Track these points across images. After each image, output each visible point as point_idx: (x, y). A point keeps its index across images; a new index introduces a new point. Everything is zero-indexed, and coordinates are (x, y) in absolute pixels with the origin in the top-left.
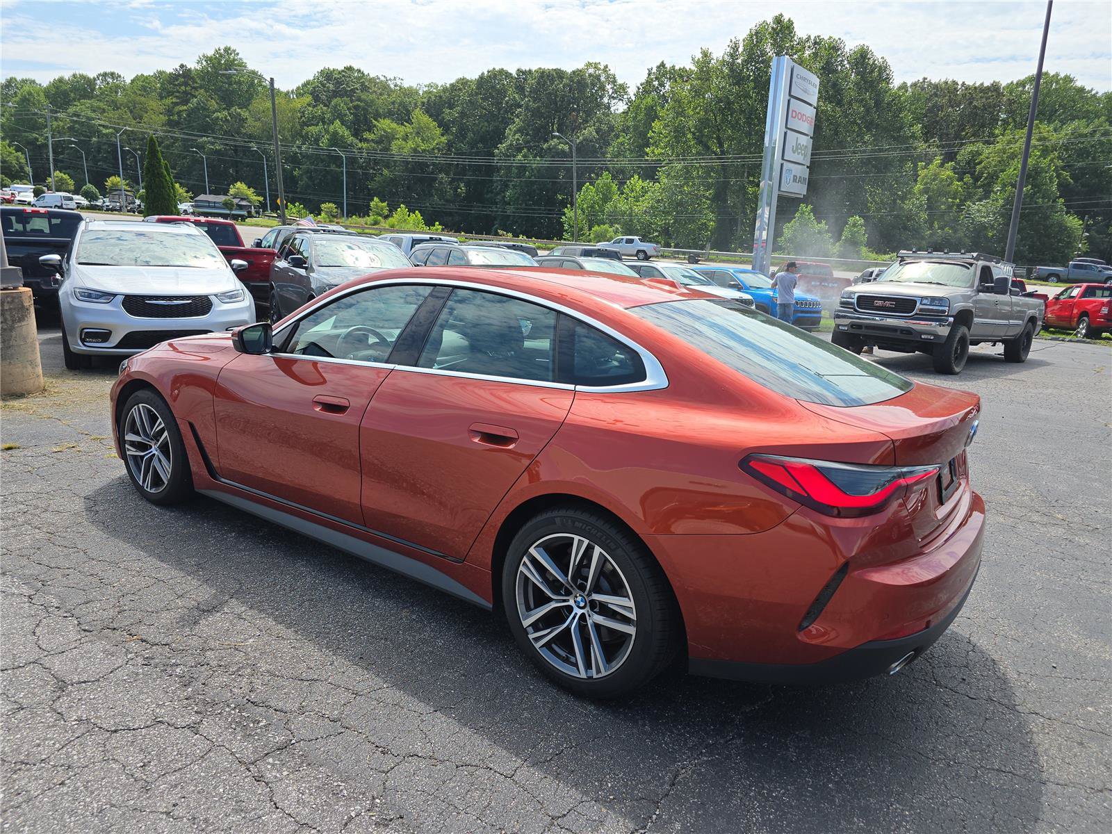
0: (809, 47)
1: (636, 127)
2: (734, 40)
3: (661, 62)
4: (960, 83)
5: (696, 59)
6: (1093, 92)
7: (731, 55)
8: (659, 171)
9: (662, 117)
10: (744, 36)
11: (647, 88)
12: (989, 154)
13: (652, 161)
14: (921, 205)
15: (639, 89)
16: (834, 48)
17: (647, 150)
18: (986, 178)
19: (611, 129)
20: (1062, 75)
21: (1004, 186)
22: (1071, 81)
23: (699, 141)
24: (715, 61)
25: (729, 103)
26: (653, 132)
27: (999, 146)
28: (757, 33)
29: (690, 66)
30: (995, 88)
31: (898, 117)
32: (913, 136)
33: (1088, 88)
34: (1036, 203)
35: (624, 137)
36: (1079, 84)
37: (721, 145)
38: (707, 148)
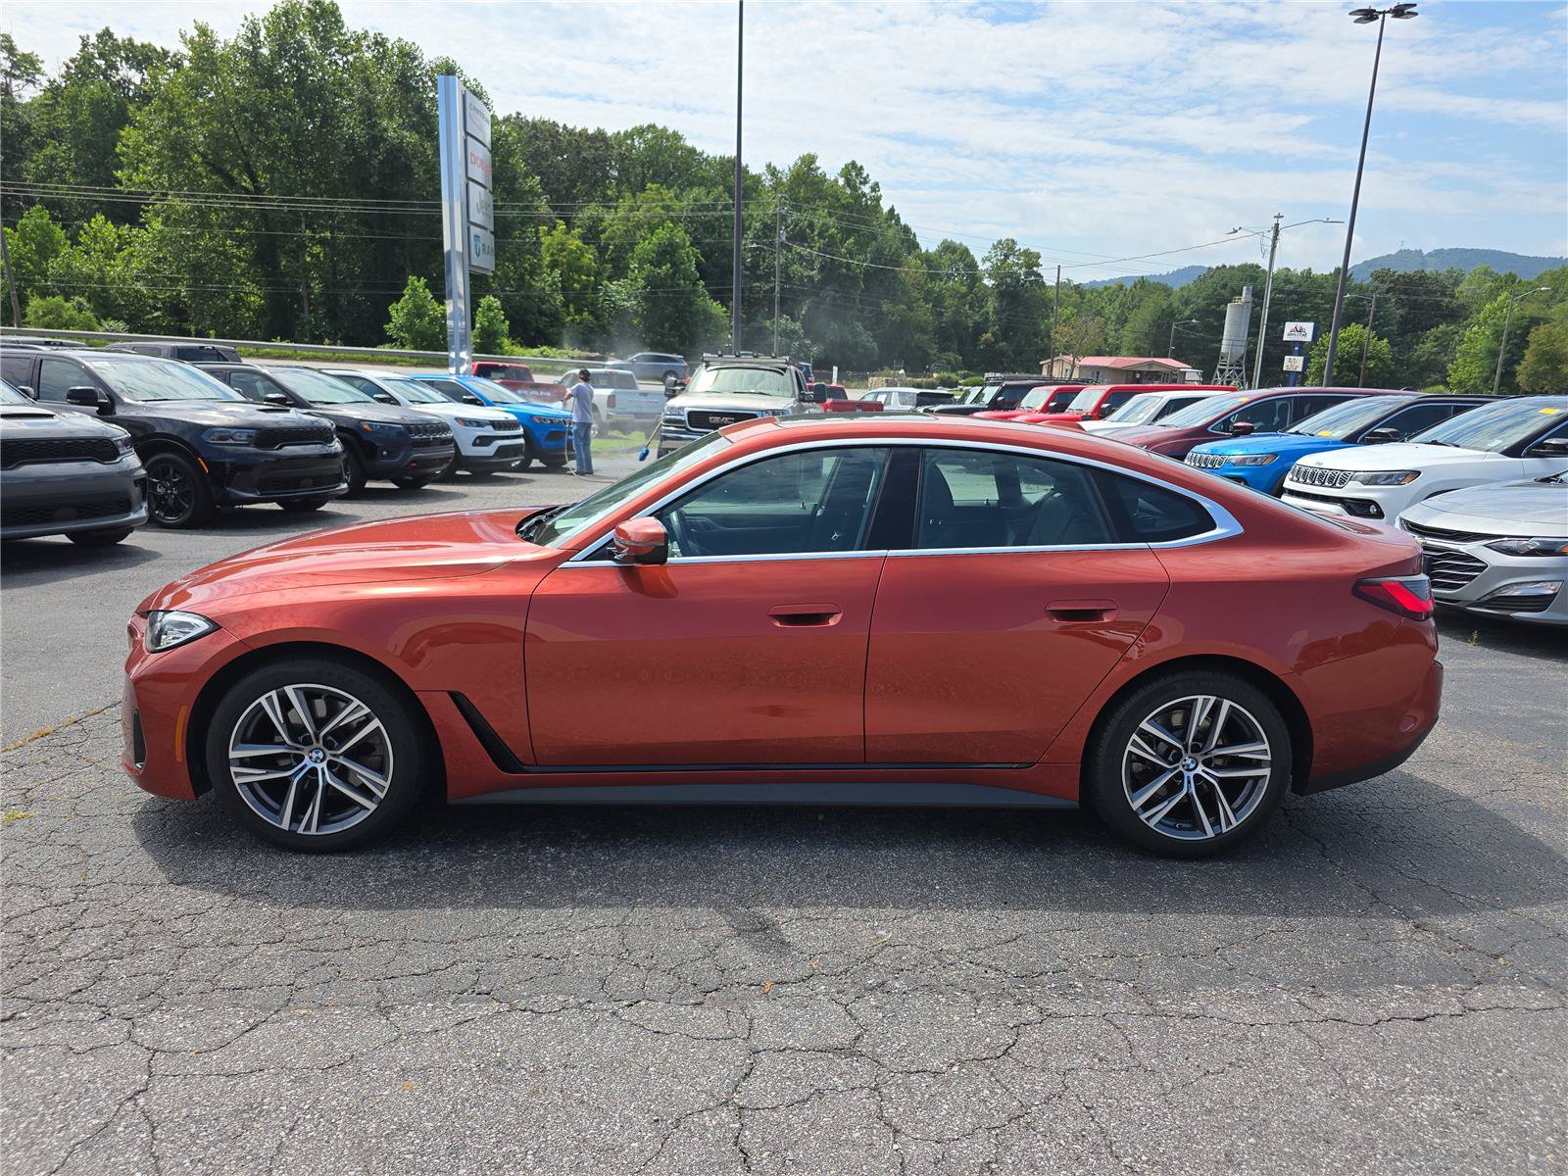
0: (369, 47)
1: (77, 133)
2: (250, 18)
3: (104, 28)
4: (561, 125)
5: (188, 37)
6: (705, 156)
7: (249, 41)
8: (145, 211)
9: (141, 123)
10: (266, 14)
11: (82, 69)
12: (613, 220)
13: (130, 193)
14: (555, 283)
15: (68, 67)
16: (408, 55)
17: (119, 174)
18: (613, 251)
19: (26, 130)
20: (670, 131)
21: (641, 262)
22: (681, 138)
23: (216, 168)
24: (222, 45)
25: (258, 114)
26: (124, 145)
27: (621, 213)
28: (286, 13)
29: (175, 46)
30: (600, 136)
31: (508, 163)
32: (531, 191)
33: (699, 150)
34: (678, 285)
35: (55, 147)
36: (689, 143)
37: (253, 178)
38: (231, 182)
